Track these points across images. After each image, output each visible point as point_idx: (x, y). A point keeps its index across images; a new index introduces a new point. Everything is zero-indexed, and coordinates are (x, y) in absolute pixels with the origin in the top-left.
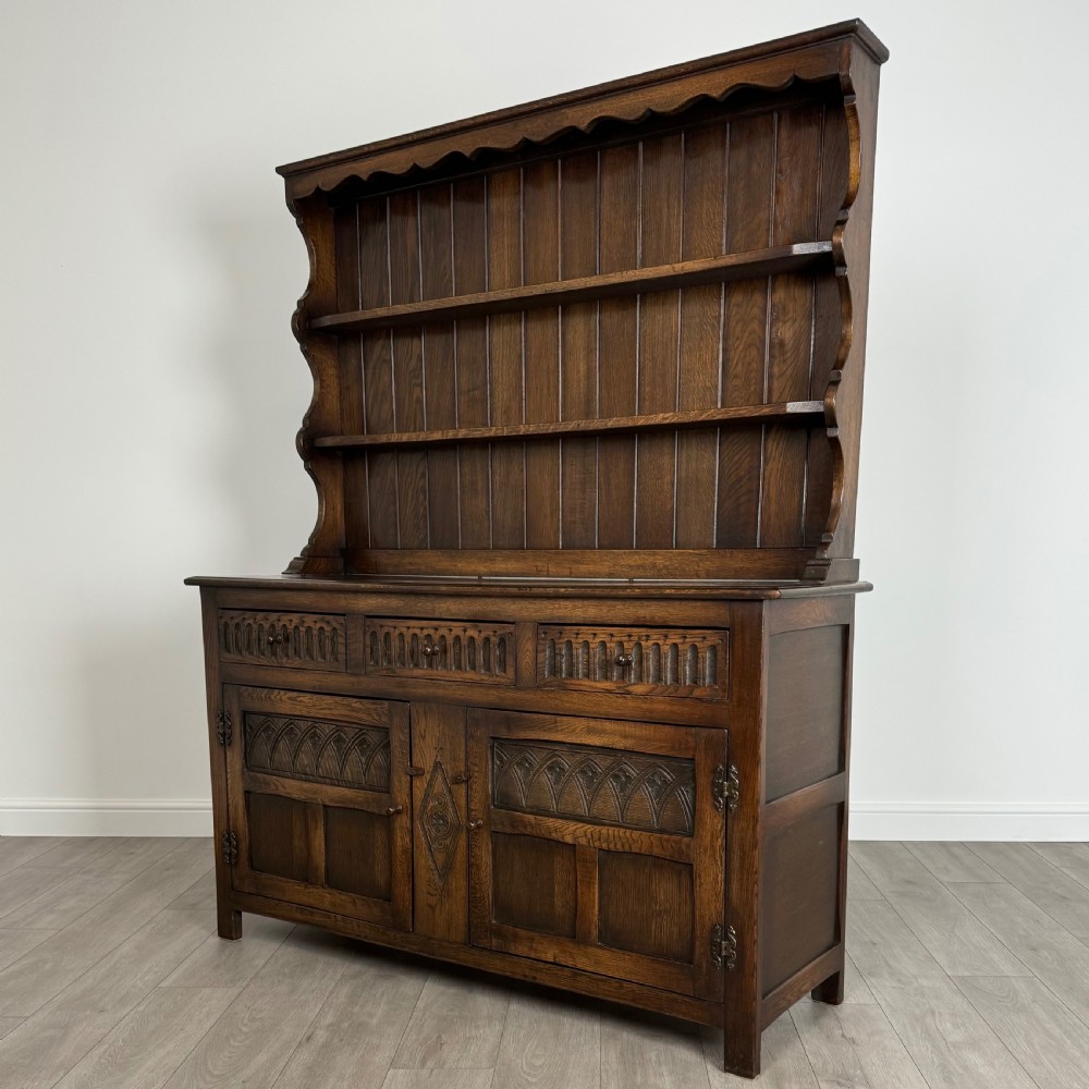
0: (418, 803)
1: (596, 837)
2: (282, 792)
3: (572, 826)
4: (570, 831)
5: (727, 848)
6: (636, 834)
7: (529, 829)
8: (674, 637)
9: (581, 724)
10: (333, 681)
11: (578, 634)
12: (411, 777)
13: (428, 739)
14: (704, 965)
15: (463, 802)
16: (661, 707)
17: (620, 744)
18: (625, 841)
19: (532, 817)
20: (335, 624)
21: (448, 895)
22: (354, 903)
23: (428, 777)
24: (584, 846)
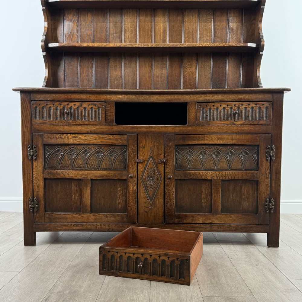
0: (140, 173)
1: (220, 175)
2: (67, 176)
3: (211, 173)
4: (209, 175)
5: (271, 173)
6: (237, 172)
7: (192, 176)
8: (253, 105)
9: (215, 137)
10: (97, 128)
11: (214, 105)
12: (137, 163)
13: (146, 148)
14: (262, 213)
15: (162, 170)
16: (247, 128)
17: (230, 142)
18: (232, 175)
19: (193, 172)
20: (99, 106)
21: (155, 206)
22: (107, 217)
23: (146, 162)
24: (215, 180)
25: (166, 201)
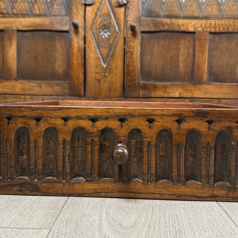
0: (89, 22)
1: (208, 26)
3: (193, 22)
4: (192, 26)
6: (231, 22)
7: (166, 27)
12: (85, 6)
15: (122, 17)
18: (224, 26)
19: (168, 21)
21: (110, 71)
22: (40, 86)
23: (98, 5)
24: (200, 32)
25: (127, 65)
